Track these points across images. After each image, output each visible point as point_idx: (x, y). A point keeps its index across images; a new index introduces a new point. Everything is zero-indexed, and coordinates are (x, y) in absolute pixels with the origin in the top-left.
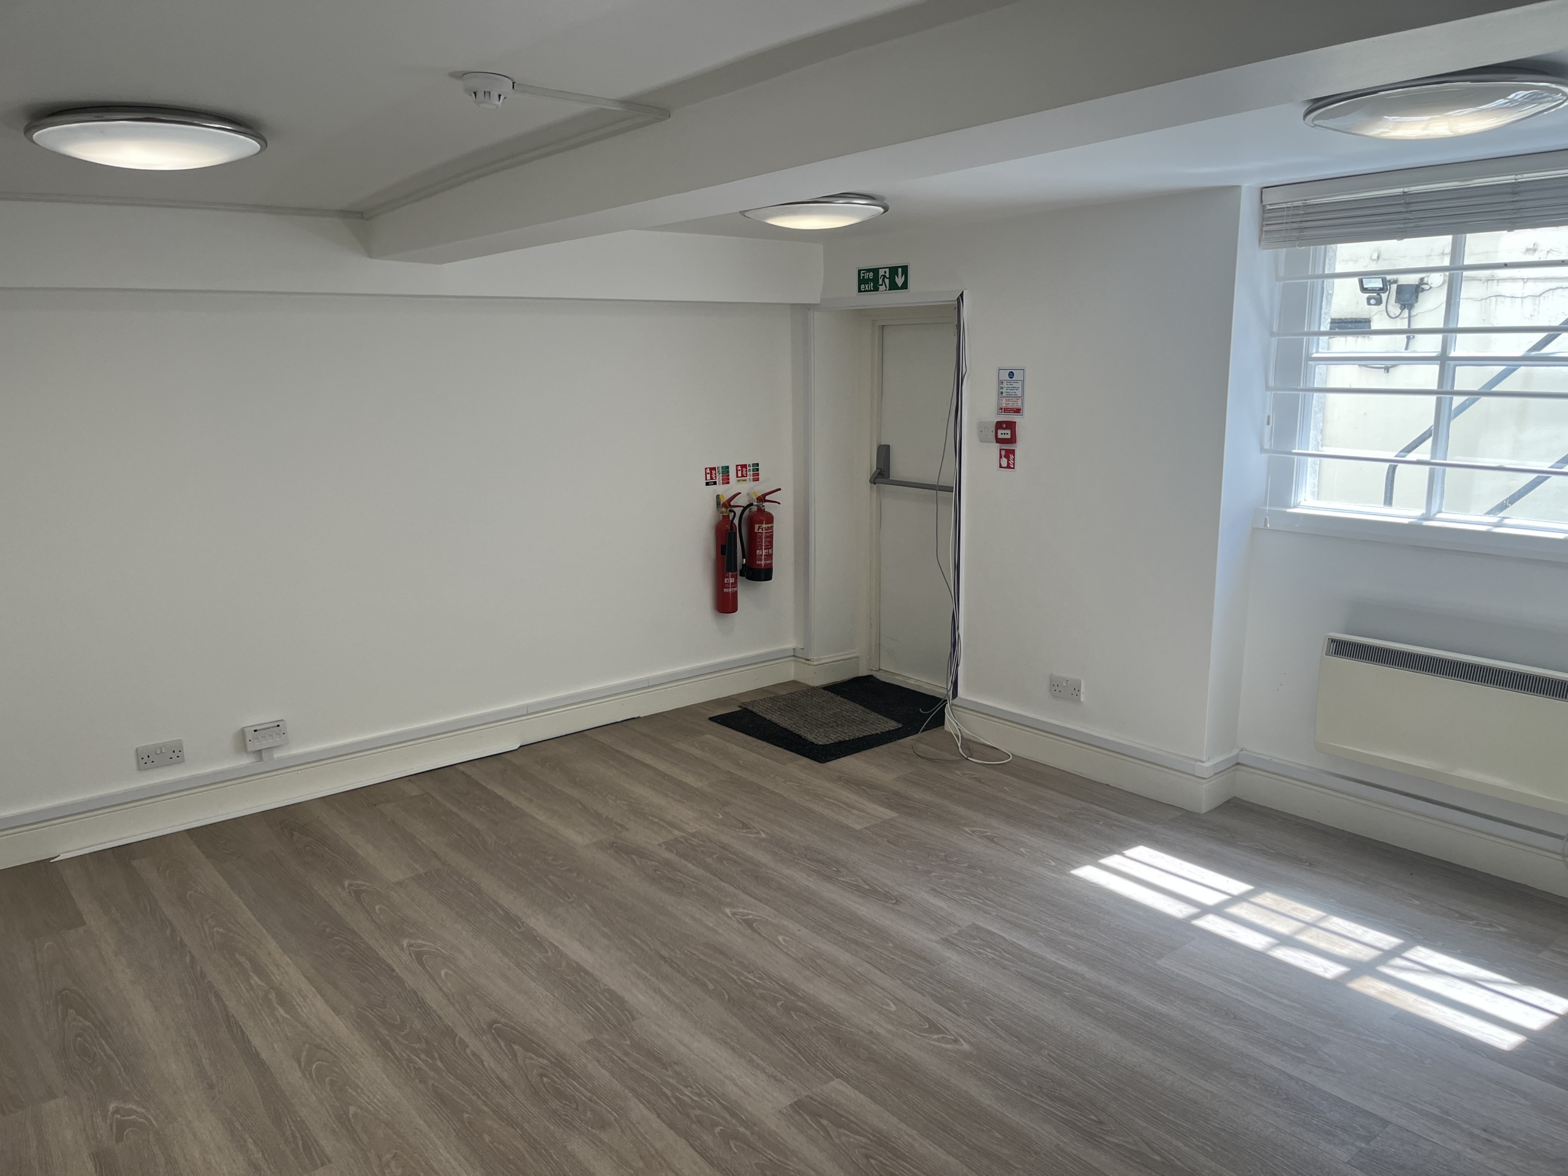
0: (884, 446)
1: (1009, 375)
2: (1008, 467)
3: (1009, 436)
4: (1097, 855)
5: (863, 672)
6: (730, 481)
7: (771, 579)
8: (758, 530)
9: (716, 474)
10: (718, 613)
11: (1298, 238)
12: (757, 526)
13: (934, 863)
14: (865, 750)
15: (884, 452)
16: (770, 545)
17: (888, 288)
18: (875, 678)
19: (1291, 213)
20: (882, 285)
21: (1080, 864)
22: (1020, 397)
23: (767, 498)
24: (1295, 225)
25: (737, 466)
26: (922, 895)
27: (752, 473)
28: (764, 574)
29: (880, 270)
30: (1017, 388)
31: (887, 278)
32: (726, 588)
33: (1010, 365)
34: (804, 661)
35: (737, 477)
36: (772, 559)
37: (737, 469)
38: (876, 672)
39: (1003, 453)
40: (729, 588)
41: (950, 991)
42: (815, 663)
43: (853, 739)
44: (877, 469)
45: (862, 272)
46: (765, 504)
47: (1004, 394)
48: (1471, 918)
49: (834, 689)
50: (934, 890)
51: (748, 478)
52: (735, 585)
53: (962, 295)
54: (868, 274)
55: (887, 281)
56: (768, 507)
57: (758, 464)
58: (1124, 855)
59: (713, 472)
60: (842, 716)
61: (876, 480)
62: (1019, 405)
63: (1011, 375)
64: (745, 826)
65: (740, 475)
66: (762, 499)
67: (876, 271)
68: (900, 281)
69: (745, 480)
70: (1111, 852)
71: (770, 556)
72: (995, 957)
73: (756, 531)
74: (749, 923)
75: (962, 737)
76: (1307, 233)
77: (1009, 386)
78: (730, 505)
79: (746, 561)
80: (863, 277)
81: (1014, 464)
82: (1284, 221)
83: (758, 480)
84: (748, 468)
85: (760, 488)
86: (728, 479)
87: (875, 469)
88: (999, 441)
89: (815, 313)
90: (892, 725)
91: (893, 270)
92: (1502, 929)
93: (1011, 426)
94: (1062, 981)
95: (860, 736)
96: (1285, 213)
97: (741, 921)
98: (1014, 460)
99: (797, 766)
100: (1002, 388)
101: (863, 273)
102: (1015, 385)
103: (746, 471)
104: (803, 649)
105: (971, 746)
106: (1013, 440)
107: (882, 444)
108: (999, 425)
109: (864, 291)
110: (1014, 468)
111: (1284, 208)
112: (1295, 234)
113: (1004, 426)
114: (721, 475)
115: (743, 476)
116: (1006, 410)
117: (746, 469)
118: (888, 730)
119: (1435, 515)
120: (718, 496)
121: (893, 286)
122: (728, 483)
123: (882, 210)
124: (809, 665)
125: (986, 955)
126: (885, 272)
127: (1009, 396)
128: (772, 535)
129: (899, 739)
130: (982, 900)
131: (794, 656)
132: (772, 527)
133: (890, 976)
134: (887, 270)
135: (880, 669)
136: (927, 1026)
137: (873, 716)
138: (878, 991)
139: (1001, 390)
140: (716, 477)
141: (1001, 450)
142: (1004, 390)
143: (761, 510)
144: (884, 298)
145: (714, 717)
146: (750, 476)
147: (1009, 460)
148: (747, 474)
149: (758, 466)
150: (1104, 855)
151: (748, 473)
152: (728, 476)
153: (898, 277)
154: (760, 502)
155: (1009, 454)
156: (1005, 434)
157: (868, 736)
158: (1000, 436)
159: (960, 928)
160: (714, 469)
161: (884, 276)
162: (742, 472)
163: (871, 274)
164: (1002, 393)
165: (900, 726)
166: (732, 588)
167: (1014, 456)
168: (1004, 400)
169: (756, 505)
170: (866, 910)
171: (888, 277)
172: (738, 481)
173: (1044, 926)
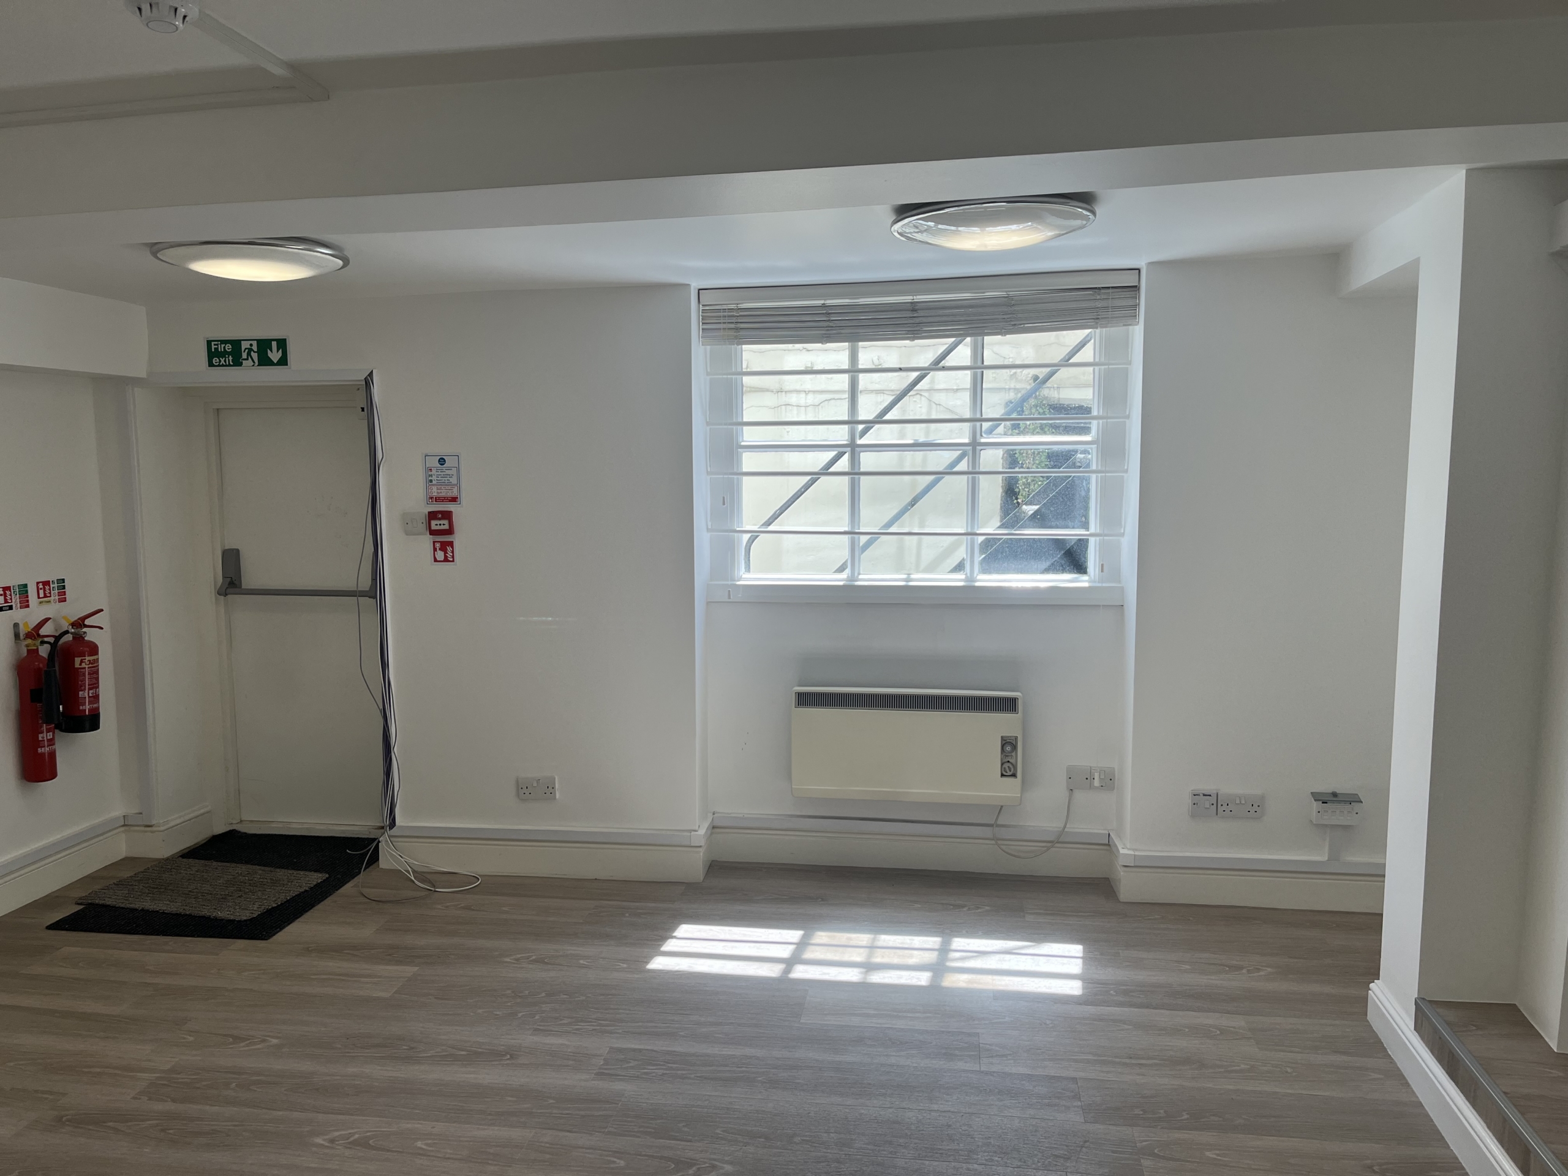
0: (233, 550)
1: (439, 461)
2: (446, 560)
3: (447, 527)
4: (655, 945)
5: (220, 829)
6: (30, 603)
7: (98, 728)
8: (80, 665)
9: (11, 595)
10: (25, 782)
11: (736, 337)
12: (77, 660)
13: (509, 1004)
14: (307, 911)
15: (231, 559)
16: (95, 685)
17: (257, 363)
18: (240, 832)
19: (726, 314)
20: (247, 359)
21: (648, 959)
22: (454, 485)
23: (87, 622)
24: (733, 326)
25: (38, 583)
26: (529, 1039)
27: (56, 591)
28: (92, 722)
29: (242, 342)
30: (451, 476)
31: (254, 352)
32: (42, 747)
33: (442, 451)
34: (143, 828)
35: (39, 598)
36: (99, 703)
37: (38, 587)
38: (238, 825)
39: (438, 545)
40: (44, 747)
41: (658, 1121)
42: (162, 828)
43: (282, 904)
44: (224, 577)
45: (213, 343)
46: (85, 630)
47: (434, 482)
48: (963, 906)
49: (194, 853)
50: (536, 1030)
51: (52, 598)
52: (51, 742)
53: (371, 375)
54: (223, 346)
55: (255, 356)
56: (91, 635)
57: (63, 581)
58: (675, 937)
59: (8, 592)
60: (241, 882)
61: (228, 591)
62: (455, 493)
63: (442, 461)
64: (237, 1039)
65: (42, 595)
66: (80, 623)
67: (236, 344)
68: (275, 355)
69: (50, 602)
70: (664, 939)
71: (96, 698)
72: (665, 1072)
73: (77, 665)
74: (363, 1143)
75: (414, 872)
76: (742, 333)
77: (440, 473)
78: (39, 635)
79: (63, 708)
80: (216, 349)
81: (453, 557)
82: (722, 321)
83: (65, 601)
84: (52, 586)
85: (73, 610)
86: (28, 601)
87: (220, 579)
88: (433, 533)
89: (136, 389)
90: (316, 878)
91: (264, 345)
92: (987, 908)
93: (447, 515)
94: (744, 1069)
95: (288, 898)
96: (722, 314)
97: (349, 1146)
98: (453, 552)
99: (238, 951)
100: (431, 476)
101: (215, 345)
102: (448, 472)
103: (50, 590)
104: (141, 813)
105: (431, 879)
106: (450, 531)
107: (226, 548)
108: (432, 516)
109: (219, 366)
110: (453, 561)
111: (720, 309)
112: (732, 333)
113: (440, 516)
114: (18, 595)
115: (45, 596)
116: (438, 500)
117: (50, 586)
118: (315, 883)
119: (858, 576)
120: (16, 625)
121: (264, 361)
122: (28, 606)
123: (340, 263)
124: (152, 832)
125: (654, 1072)
126: (251, 345)
127: (440, 484)
128: (98, 670)
129: (337, 890)
130: (595, 1022)
131: (124, 825)
132: (98, 659)
133: (584, 1133)
134: (255, 343)
135: (241, 821)
136: (673, 1166)
137: (281, 874)
138: (589, 1153)
139: (430, 478)
140: (11, 599)
141: (434, 542)
142: (434, 478)
143: (79, 638)
144: (250, 375)
145: (51, 925)
146: (55, 596)
147: (446, 553)
148: (50, 593)
149: (64, 582)
150: (661, 943)
151: (52, 592)
152: (27, 597)
153: (272, 352)
154: (77, 628)
155: (446, 546)
156: (437, 524)
157: (296, 895)
158: (434, 527)
159: (603, 1057)
160: (8, 588)
161: (250, 350)
162: (45, 591)
163: (229, 347)
164: (431, 481)
165: (327, 876)
166: (48, 746)
167: (452, 547)
168: (435, 489)
169: (72, 633)
170: (487, 1076)
171: (256, 350)
172: (40, 603)
173: (677, 1025)
